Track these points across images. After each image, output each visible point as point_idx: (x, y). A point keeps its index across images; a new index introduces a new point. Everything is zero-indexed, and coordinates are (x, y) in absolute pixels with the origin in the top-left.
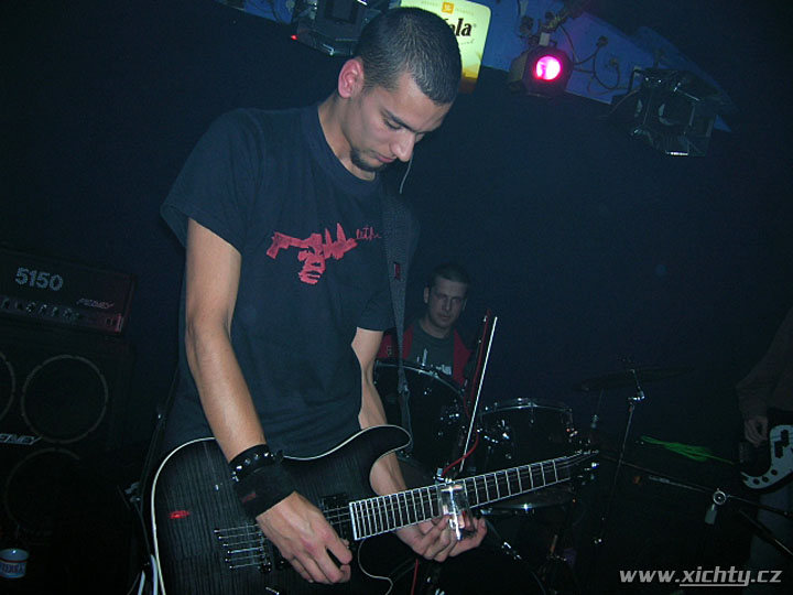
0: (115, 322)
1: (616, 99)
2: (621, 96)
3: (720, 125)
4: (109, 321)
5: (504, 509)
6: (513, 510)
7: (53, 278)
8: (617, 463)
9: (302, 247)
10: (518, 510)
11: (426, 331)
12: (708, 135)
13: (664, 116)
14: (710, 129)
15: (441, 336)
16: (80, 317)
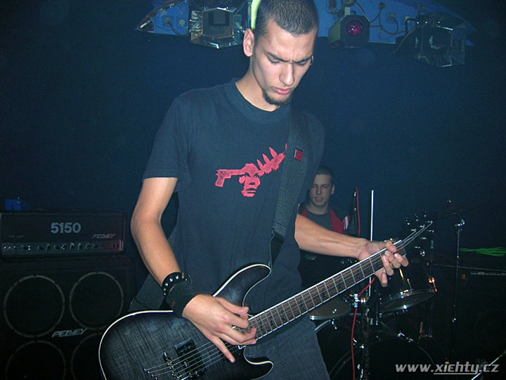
0: (118, 245)
1: (398, 40)
2: (402, 37)
3: (469, 43)
4: (114, 245)
5: (389, 312)
6: (395, 312)
7: (74, 225)
8: (455, 268)
9: (241, 174)
10: (398, 311)
11: (311, 211)
12: (462, 50)
13: (433, 44)
14: (463, 47)
15: (322, 213)
16: (96, 246)
